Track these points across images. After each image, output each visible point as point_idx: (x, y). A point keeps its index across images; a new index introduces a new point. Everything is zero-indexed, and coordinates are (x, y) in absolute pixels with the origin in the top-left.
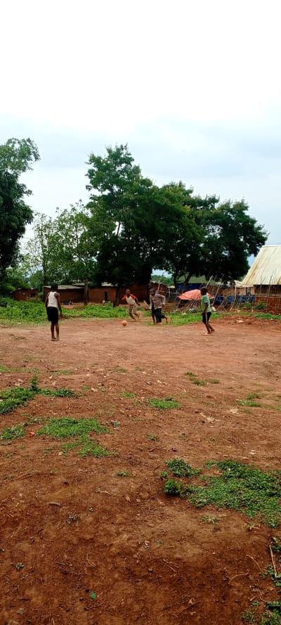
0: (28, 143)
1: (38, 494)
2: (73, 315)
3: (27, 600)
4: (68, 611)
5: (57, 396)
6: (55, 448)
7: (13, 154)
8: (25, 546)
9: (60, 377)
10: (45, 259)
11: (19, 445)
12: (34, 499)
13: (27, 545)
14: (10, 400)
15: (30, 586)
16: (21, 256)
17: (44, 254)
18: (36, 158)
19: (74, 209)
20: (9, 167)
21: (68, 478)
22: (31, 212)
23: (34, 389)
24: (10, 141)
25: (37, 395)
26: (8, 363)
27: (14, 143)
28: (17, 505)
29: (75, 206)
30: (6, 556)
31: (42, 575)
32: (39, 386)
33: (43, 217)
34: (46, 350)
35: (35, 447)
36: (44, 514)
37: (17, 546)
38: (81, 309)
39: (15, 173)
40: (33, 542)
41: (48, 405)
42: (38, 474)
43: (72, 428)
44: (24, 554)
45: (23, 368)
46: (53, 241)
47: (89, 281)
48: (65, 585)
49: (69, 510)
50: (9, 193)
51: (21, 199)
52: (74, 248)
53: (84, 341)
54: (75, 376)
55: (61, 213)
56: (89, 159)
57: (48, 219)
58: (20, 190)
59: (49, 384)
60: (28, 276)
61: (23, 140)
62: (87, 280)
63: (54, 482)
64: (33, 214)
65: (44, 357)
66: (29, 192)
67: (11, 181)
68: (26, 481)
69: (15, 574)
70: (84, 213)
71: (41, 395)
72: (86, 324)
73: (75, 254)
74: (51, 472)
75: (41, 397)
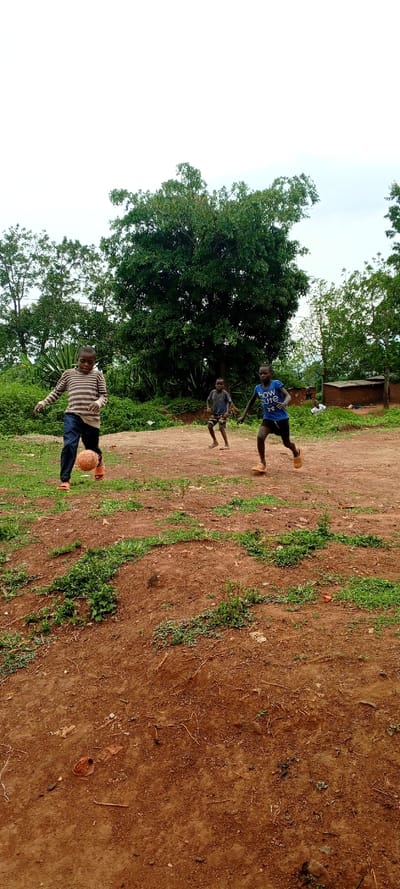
0: (302, 181)
1: (343, 687)
2: (369, 424)
3: (335, 836)
4: (395, 863)
5: (358, 545)
6: (362, 621)
7: (281, 200)
8: (328, 758)
9: (360, 517)
10: (325, 345)
11: (310, 612)
12: (337, 694)
13: (330, 757)
14: (293, 548)
15: (337, 817)
16: (293, 343)
17: (323, 338)
18: (314, 201)
19: (369, 268)
20: (277, 219)
21: (385, 668)
22: (306, 279)
23: (324, 533)
24: (277, 182)
25: (328, 542)
26: (284, 494)
27: (283, 183)
28: (315, 700)
29: (371, 263)
30: (302, 769)
31: (354, 804)
32: (330, 530)
33: (322, 283)
34: (332, 475)
35: (334, 618)
36: (352, 715)
37: (316, 756)
38: (380, 414)
39: (284, 226)
40: (338, 755)
41: (345, 558)
42: (341, 658)
43: (386, 595)
44: (327, 770)
45: (305, 502)
46: (337, 316)
47: (391, 371)
48: (389, 825)
49: (389, 715)
50: (276, 256)
51: (292, 261)
52: (368, 324)
53: (388, 463)
54: (380, 516)
55: (348, 277)
56: (390, 191)
57: (329, 286)
58: (291, 250)
59: (344, 526)
60: (301, 371)
61: (295, 178)
62: (388, 370)
63: (364, 672)
64: (309, 282)
65: (332, 485)
66: (304, 251)
67: (279, 237)
68: (325, 666)
69: (315, 797)
70: (384, 271)
71: (333, 543)
72: (389, 437)
73: (370, 334)
74: (360, 657)
75: (335, 545)
